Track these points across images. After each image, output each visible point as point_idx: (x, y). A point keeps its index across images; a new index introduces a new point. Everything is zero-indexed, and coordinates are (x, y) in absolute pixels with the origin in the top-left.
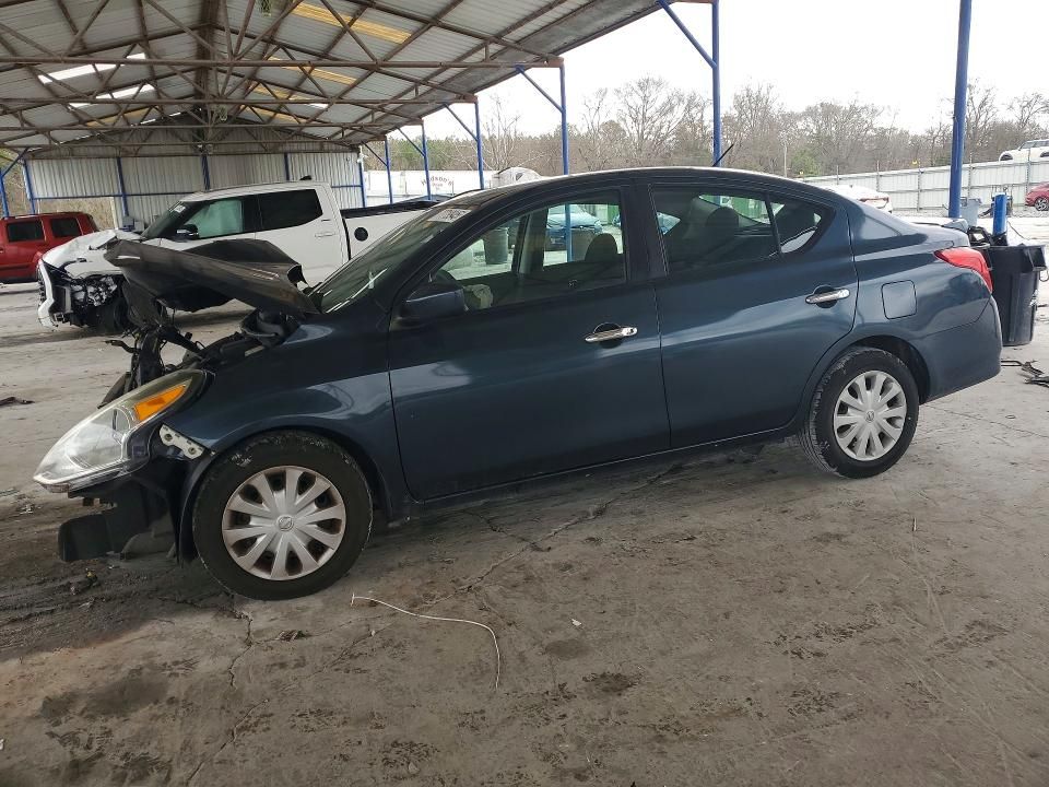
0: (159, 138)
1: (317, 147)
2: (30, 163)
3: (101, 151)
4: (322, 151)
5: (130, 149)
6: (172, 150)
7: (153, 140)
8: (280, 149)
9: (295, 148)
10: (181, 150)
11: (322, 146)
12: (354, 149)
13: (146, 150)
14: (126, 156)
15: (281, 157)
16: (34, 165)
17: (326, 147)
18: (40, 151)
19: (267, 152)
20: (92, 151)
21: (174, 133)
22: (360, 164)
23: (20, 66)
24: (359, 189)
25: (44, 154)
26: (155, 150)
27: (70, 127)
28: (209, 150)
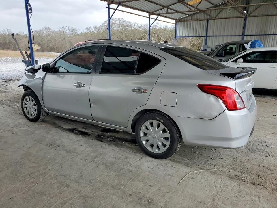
2: (177, 23)
3: (202, 17)
5: (213, 16)
13: (220, 16)
14: (210, 19)
18: (181, 19)
25: (183, 20)
26: (224, 16)
28: (249, 15)
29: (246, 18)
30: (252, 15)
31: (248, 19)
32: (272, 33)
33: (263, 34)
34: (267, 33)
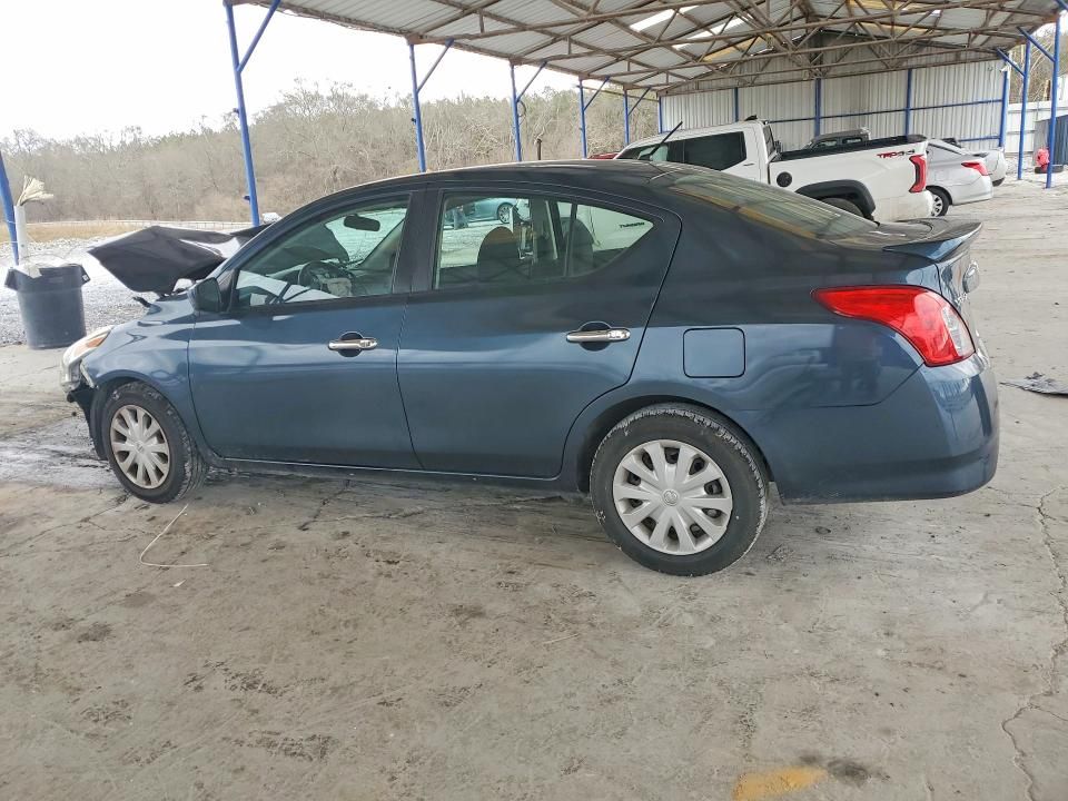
0: (777, 65)
1: (951, 57)
2: (664, 100)
3: (722, 83)
4: (957, 61)
5: (748, 79)
6: (787, 76)
7: (770, 68)
8: (905, 64)
9: (924, 61)
10: (796, 75)
11: (958, 56)
12: (999, 54)
13: (763, 79)
14: (743, 86)
15: (904, 74)
16: (666, 101)
17: (963, 56)
18: (671, 89)
19: (888, 70)
20: (714, 83)
21: (791, 59)
22: (1006, 73)
23: (601, 22)
24: (1000, 104)
25: (676, 90)
26: (771, 78)
27: (683, 65)
28: (824, 74)
29: (819, 81)
30: (831, 73)
31: (822, 81)
32: (875, 110)
33: (857, 112)
34: (866, 111)
